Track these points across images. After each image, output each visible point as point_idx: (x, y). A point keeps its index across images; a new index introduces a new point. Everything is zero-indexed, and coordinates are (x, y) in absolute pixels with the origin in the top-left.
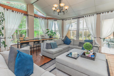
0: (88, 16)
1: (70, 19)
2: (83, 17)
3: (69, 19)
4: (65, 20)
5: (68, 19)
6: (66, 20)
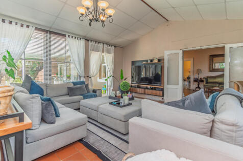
0: (72, 37)
2: (64, 35)
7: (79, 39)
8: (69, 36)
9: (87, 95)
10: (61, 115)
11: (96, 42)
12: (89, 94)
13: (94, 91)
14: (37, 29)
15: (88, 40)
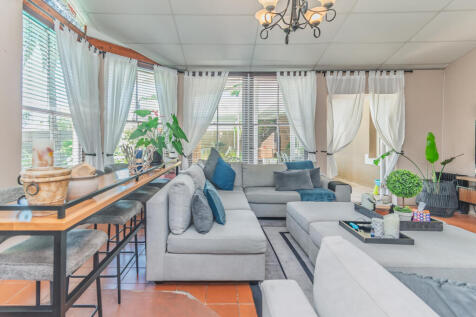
0: (289, 73)
1: (220, 74)
2: (274, 74)
3: (213, 75)
4: (194, 75)
5: (210, 70)
6: (201, 74)
7: (303, 73)
8: (282, 73)
9: (310, 192)
10: (227, 223)
11: (344, 72)
12: (318, 191)
13: (332, 186)
14: (231, 74)
15: (324, 72)
